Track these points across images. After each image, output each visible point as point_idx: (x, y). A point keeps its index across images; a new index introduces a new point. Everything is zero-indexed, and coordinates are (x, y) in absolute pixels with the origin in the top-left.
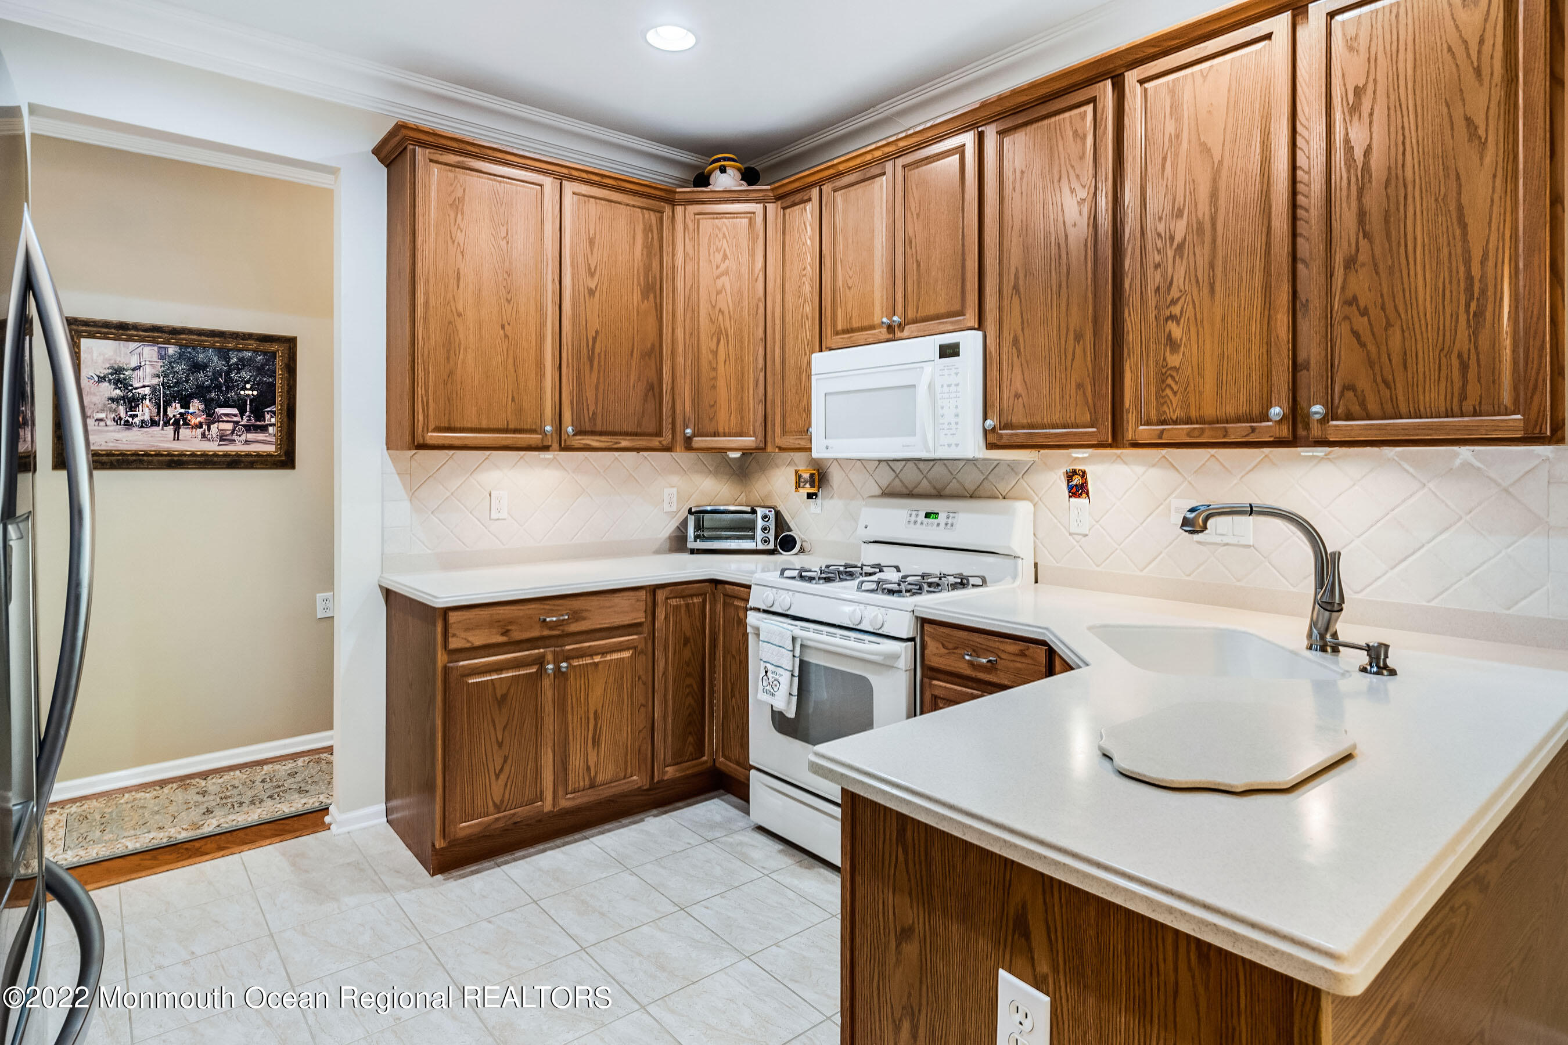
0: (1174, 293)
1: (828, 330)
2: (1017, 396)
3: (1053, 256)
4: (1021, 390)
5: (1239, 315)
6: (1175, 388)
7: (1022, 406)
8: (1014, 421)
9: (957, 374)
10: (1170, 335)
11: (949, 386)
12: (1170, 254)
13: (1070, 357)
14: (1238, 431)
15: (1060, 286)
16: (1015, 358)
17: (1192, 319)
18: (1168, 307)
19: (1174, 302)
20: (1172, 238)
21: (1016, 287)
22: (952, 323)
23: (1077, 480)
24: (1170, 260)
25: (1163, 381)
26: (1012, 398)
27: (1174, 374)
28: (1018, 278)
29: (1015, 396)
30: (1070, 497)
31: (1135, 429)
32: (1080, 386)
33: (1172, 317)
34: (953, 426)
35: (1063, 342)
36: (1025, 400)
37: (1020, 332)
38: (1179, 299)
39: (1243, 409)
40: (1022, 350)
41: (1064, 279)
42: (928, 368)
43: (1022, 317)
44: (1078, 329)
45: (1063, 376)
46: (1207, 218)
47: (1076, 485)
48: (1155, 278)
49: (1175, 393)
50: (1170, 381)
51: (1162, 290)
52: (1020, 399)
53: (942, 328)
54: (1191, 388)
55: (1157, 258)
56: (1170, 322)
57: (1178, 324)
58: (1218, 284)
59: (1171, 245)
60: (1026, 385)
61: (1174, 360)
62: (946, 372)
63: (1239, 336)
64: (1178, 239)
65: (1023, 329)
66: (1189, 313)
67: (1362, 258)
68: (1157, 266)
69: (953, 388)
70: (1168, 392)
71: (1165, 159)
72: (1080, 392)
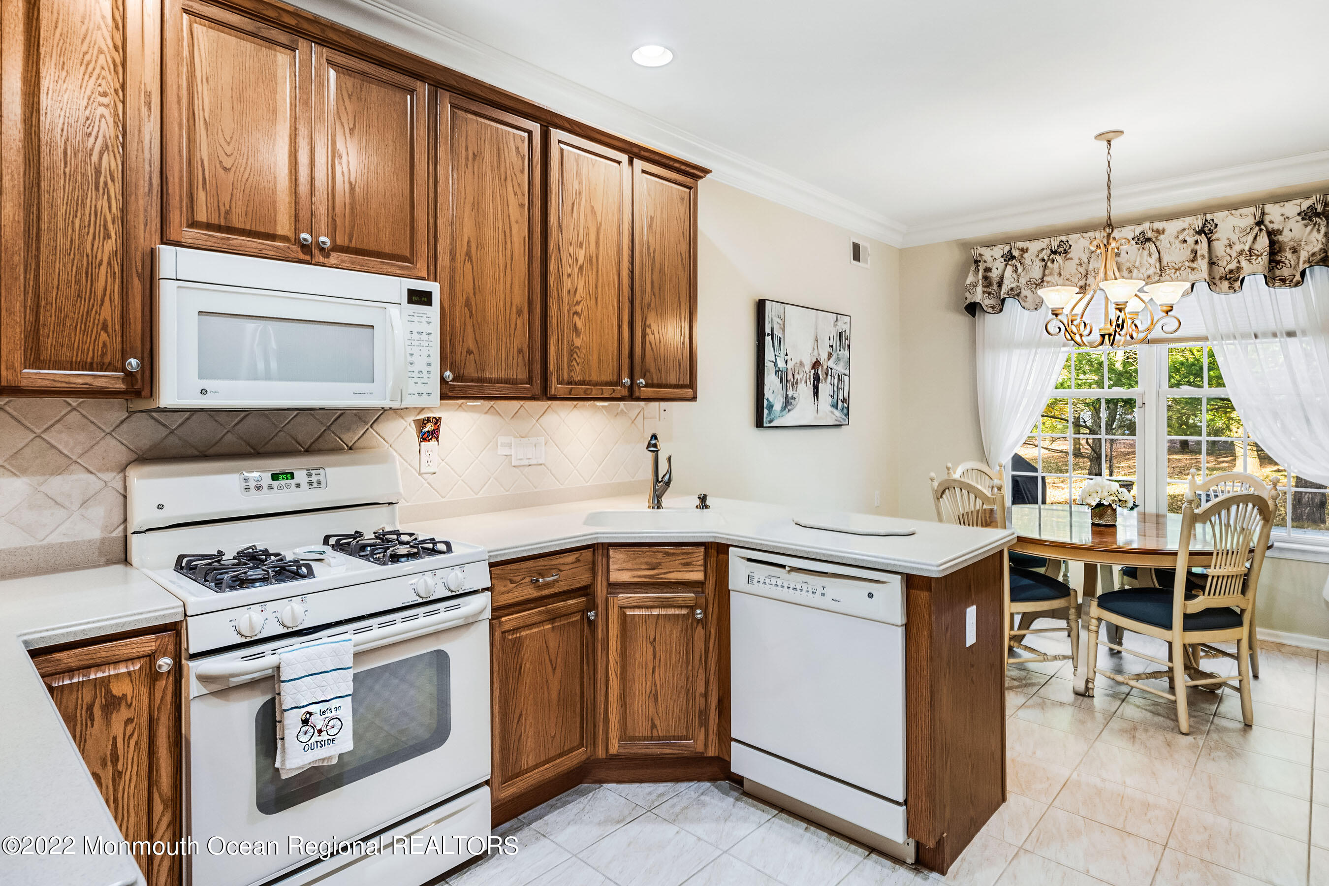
0: (578, 298)
1: (176, 217)
2: (469, 352)
3: (500, 240)
4: (472, 346)
5: (608, 321)
6: (578, 361)
7: (474, 361)
8: (466, 374)
9: (429, 323)
10: (575, 325)
11: (419, 333)
12: (576, 270)
13: (513, 326)
14: (607, 391)
15: (506, 266)
16: (468, 319)
17: (587, 317)
18: (575, 305)
19: (578, 303)
20: (577, 260)
21: (468, 254)
22: (400, 267)
23: (429, 427)
24: (576, 274)
25: (572, 355)
26: (464, 354)
27: (578, 351)
28: (470, 246)
29: (467, 352)
30: (421, 442)
31: (556, 388)
32: (520, 351)
33: (576, 313)
34: (425, 375)
35: (508, 311)
36: (477, 356)
37: (472, 295)
38: (580, 302)
39: (609, 379)
40: (474, 312)
41: (509, 262)
42: (394, 311)
43: (474, 283)
44: (519, 305)
45: (508, 341)
46: (594, 255)
47: (428, 432)
48: (567, 284)
49: (578, 364)
50: (575, 355)
51: (572, 293)
52: (472, 355)
53: (387, 269)
54: (586, 362)
55: (569, 271)
56: (575, 316)
57: (580, 318)
58: (599, 299)
59: (577, 265)
60: (477, 343)
61: (578, 342)
62: (415, 319)
63: (608, 334)
64: (580, 262)
65: (474, 294)
66: (585, 313)
67: (653, 305)
68: (569, 275)
69: (424, 337)
70: (574, 363)
71: (573, 204)
72: (521, 356)
